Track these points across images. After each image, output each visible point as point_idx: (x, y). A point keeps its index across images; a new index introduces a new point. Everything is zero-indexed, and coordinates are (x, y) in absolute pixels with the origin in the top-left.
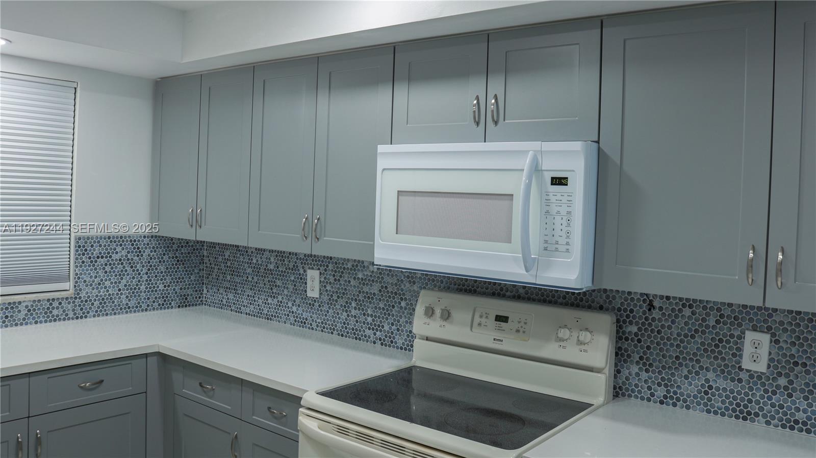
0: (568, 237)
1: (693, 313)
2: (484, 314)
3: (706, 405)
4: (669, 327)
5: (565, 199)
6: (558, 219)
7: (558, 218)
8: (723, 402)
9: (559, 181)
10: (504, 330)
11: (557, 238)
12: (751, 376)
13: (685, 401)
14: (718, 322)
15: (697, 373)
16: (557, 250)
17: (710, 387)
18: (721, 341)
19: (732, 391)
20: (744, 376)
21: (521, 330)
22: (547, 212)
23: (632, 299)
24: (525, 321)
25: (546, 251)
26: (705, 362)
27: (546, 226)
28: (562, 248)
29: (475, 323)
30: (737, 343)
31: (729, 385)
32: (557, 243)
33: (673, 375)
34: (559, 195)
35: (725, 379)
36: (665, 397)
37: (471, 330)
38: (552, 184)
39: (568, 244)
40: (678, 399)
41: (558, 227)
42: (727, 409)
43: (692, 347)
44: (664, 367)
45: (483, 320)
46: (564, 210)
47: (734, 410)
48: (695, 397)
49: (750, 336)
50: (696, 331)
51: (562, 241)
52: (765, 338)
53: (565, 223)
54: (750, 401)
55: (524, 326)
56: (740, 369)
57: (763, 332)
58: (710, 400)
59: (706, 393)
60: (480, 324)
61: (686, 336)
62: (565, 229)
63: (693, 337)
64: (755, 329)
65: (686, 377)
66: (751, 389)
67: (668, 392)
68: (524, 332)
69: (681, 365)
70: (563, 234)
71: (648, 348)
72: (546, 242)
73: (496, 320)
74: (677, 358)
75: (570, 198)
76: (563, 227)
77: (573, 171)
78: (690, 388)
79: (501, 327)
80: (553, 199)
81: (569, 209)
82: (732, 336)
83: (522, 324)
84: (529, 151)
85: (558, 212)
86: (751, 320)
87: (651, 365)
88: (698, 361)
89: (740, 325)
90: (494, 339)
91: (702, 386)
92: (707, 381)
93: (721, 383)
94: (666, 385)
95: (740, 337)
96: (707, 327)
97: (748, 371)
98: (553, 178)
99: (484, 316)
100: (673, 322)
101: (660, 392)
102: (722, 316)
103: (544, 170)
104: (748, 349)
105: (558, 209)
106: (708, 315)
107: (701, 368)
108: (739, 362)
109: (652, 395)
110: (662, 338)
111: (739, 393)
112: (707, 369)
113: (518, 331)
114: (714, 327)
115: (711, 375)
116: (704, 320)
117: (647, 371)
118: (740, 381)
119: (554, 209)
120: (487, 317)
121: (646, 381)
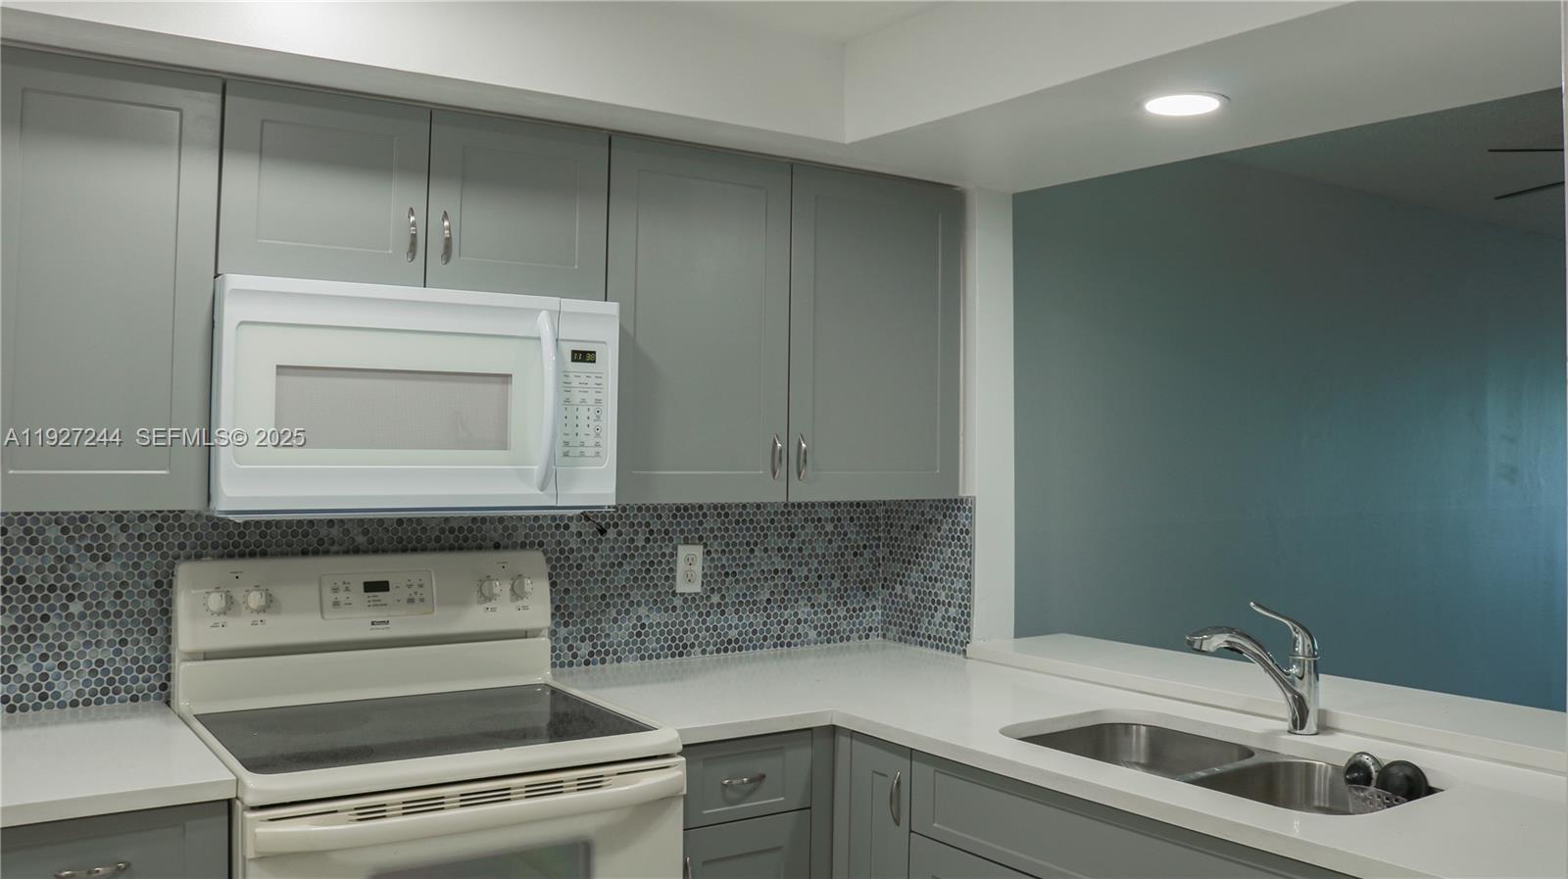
0: (598, 435)
1: (620, 534)
2: (340, 584)
3: (639, 650)
4: (592, 558)
5: (592, 382)
6: (583, 412)
7: (583, 409)
8: (658, 641)
9: (582, 356)
10: (386, 605)
11: (582, 437)
12: (685, 601)
13: (615, 652)
14: (647, 540)
15: (627, 612)
16: (582, 454)
17: (643, 626)
18: (652, 563)
19: (666, 625)
20: (678, 602)
21: (417, 598)
22: (567, 401)
23: (541, 527)
24: (420, 583)
25: (567, 458)
26: (636, 595)
27: (566, 421)
28: (591, 451)
29: (328, 604)
30: (668, 562)
31: (662, 618)
32: (582, 444)
33: (599, 621)
34: (584, 376)
35: (659, 610)
36: (591, 654)
37: (323, 617)
38: (573, 360)
39: (597, 445)
40: (607, 653)
41: (583, 422)
42: (662, 648)
43: (620, 579)
44: (587, 614)
45: (342, 596)
46: (591, 397)
47: (670, 648)
48: (627, 643)
49: (683, 551)
50: (624, 556)
51: (590, 441)
52: (698, 551)
53: (594, 417)
54: (685, 631)
55: (419, 591)
56: (674, 594)
57: (695, 544)
58: (643, 642)
59: (639, 634)
60: (336, 604)
61: (612, 565)
62: (593, 425)
63: (620, 564)
64: (686, 542)
65: (615, 620)
66: (686, 616)
67: (594, 646)
68: (422, 600)
69: (608, 605)
70: (591, 431)
71: (567, 591)
72: (566, 444)
73: (366, 591)
74: (603, 597)
75: (598, 381)
76: (590, 422)
77: (604, 343)
78: (619, 633)
79: (379, 600)
80: (575, 382)
81: (598, 396)
82: (664, 555)
83: (415, 588)
84: (541, 310)
85: (583, 401)
86: (682, 532)
87: (571, 615)
88: (628, 596)
89: (671, 540)
90: (373, 623)
91: (634, 626)
92: (639, 618)
93: (656, 617)
94: (591, 638)
95: (672, 555)
96: (637, 548)
97: (682, 594)
98: (574, 352)
99: (342, 588)
100: (596, 550)
101: (585, 649)
102: (651, 532)
103: (562, 340)
104: (681, 566)
105: (584, 396)
106: (636, 533)
107: (632, 603)
108: (672, 586)
109: (575, 656)
110: (584, 575)
111: (674, 624)
112: (639, 604)
113: (411, 601)
114: (644, 548)
115: (643, 611)
116: (632, 541)
117: (566, 624)
118: (674, 609)
119: (577, 396)
120: (347, 589)
121: (566, 640)
